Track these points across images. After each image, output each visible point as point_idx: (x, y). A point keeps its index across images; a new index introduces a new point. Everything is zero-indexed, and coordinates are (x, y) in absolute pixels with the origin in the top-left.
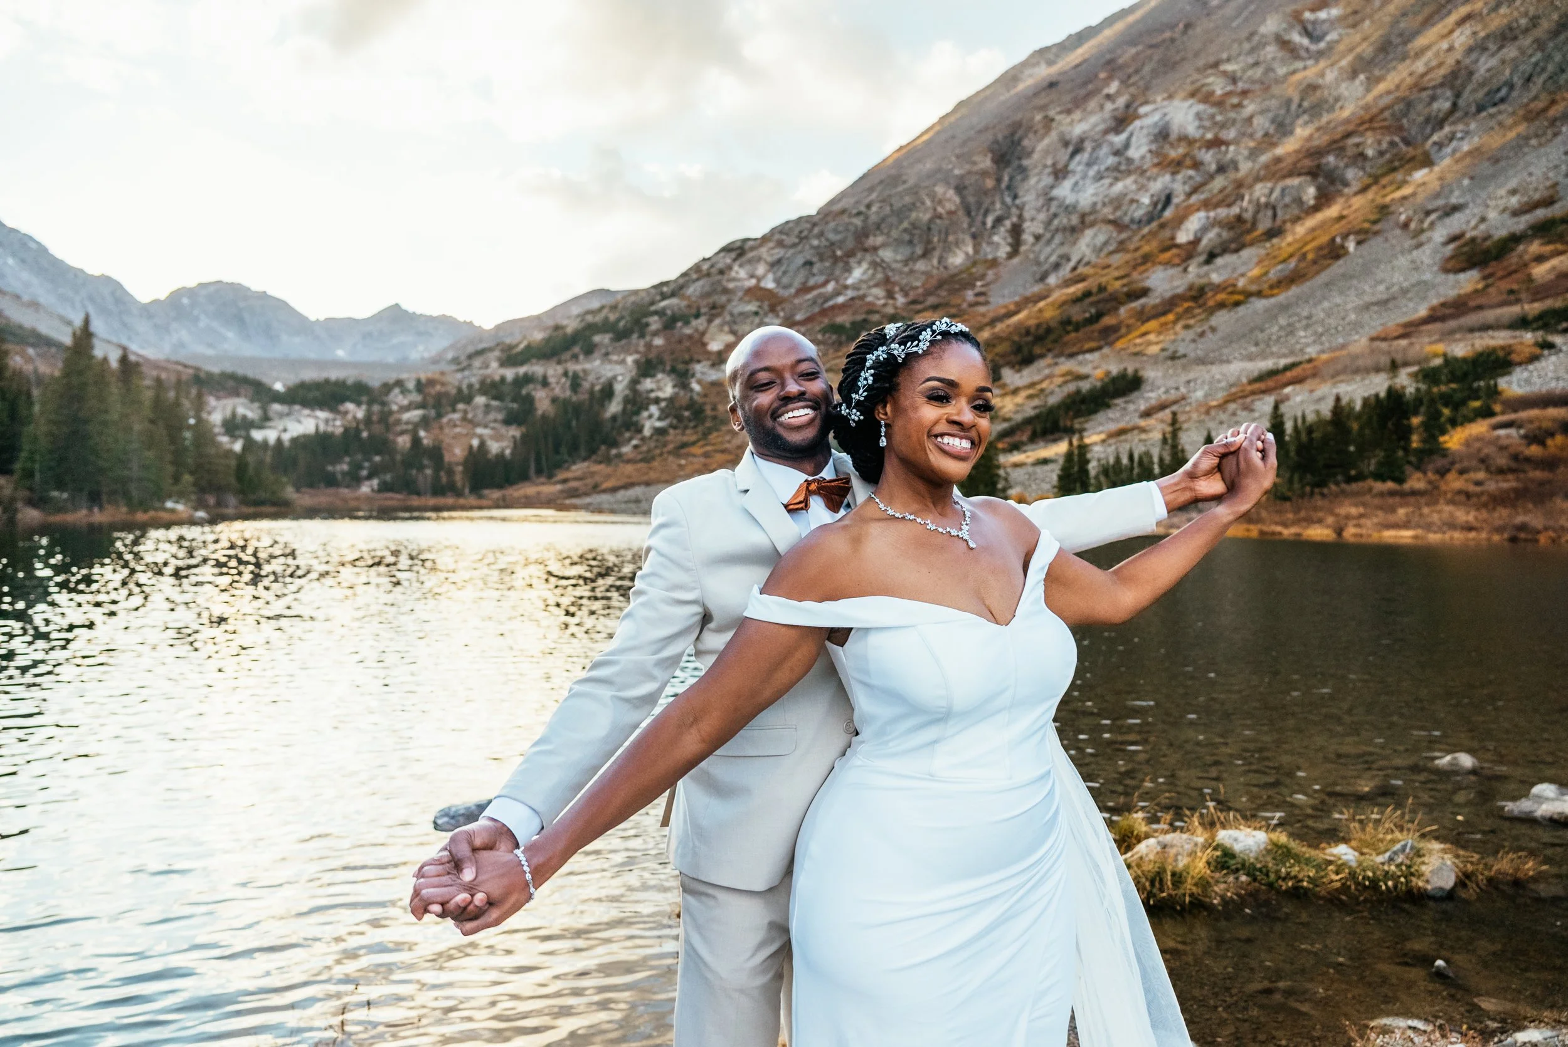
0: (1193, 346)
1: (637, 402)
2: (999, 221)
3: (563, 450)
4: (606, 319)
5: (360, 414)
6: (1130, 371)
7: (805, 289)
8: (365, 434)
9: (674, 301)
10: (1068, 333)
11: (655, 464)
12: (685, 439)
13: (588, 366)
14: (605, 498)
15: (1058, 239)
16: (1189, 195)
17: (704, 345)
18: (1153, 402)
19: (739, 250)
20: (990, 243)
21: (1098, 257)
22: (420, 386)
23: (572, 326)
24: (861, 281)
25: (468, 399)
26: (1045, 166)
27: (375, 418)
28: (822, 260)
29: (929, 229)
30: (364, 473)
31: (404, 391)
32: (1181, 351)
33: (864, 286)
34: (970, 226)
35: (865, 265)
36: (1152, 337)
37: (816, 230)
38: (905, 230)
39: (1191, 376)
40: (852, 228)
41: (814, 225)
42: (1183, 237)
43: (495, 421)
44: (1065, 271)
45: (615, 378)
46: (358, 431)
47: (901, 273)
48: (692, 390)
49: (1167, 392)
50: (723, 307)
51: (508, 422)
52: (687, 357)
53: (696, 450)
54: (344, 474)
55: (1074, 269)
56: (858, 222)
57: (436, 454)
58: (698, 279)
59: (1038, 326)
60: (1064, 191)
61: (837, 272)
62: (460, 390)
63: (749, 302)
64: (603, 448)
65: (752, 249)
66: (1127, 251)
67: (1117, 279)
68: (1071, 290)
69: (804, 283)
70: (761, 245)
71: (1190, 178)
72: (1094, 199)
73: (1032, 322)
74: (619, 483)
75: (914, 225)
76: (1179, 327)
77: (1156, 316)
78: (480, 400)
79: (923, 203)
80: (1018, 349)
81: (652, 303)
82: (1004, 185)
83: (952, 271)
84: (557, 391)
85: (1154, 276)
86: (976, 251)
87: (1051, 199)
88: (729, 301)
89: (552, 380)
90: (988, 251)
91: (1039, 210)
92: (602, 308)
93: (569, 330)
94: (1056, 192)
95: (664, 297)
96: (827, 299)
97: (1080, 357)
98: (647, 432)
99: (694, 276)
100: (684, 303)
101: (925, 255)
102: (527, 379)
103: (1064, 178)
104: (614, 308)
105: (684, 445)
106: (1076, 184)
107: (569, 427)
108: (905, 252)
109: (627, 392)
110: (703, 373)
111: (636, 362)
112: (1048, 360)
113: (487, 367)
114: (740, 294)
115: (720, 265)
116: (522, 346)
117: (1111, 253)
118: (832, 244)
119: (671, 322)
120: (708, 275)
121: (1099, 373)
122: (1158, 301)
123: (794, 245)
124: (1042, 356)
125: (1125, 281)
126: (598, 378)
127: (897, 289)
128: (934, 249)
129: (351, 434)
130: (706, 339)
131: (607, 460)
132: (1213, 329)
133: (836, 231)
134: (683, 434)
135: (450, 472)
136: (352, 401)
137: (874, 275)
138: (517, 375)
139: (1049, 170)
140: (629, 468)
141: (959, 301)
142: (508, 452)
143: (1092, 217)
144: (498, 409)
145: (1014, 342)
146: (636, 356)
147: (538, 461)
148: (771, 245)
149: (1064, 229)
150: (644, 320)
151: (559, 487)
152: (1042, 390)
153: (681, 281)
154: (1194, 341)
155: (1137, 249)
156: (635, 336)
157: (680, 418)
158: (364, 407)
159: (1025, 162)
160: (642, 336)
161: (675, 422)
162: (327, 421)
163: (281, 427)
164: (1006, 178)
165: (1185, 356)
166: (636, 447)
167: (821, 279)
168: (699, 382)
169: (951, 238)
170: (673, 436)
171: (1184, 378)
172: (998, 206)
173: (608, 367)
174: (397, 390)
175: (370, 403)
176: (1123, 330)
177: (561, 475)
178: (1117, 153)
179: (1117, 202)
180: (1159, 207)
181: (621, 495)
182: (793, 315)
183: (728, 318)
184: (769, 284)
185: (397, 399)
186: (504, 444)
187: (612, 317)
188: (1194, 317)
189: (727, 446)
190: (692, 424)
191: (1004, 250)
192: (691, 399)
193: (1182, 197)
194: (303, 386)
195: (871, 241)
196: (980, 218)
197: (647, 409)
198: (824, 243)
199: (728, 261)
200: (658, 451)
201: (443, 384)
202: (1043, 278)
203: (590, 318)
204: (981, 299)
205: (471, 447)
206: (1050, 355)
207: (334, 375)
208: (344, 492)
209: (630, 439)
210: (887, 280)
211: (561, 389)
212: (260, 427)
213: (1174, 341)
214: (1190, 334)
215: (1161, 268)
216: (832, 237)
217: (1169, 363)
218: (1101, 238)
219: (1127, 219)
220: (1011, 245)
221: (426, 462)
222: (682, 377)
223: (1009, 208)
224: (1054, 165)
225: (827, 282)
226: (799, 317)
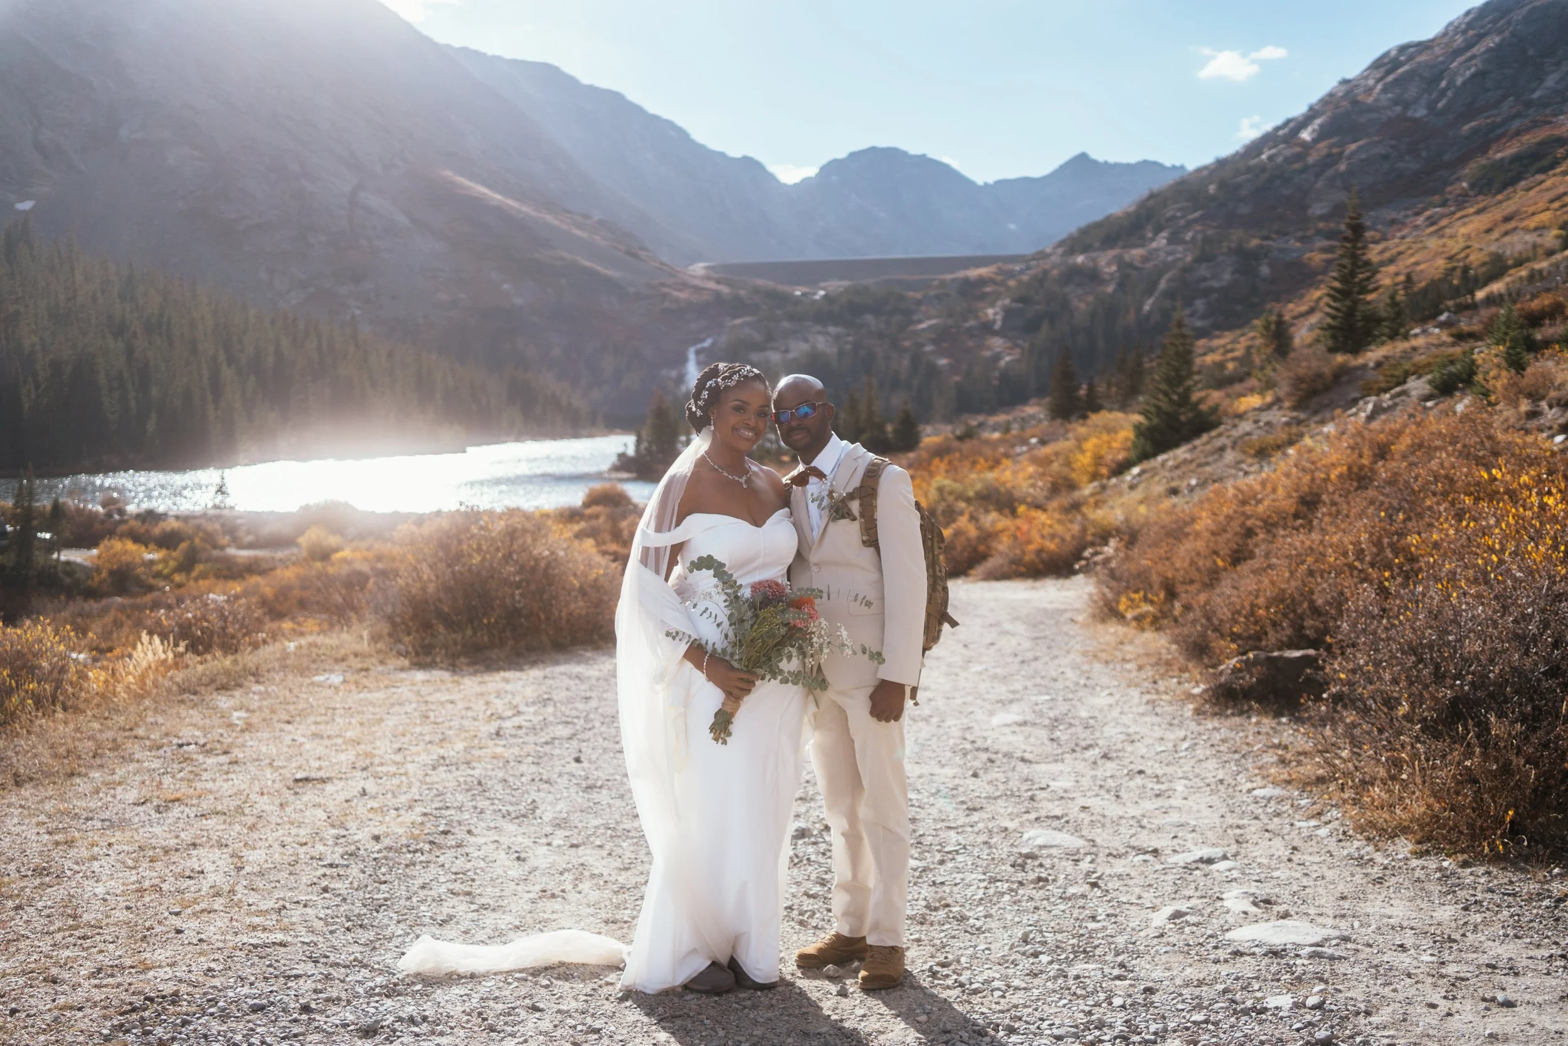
225: (1504, 97)
226: (1447, 157)
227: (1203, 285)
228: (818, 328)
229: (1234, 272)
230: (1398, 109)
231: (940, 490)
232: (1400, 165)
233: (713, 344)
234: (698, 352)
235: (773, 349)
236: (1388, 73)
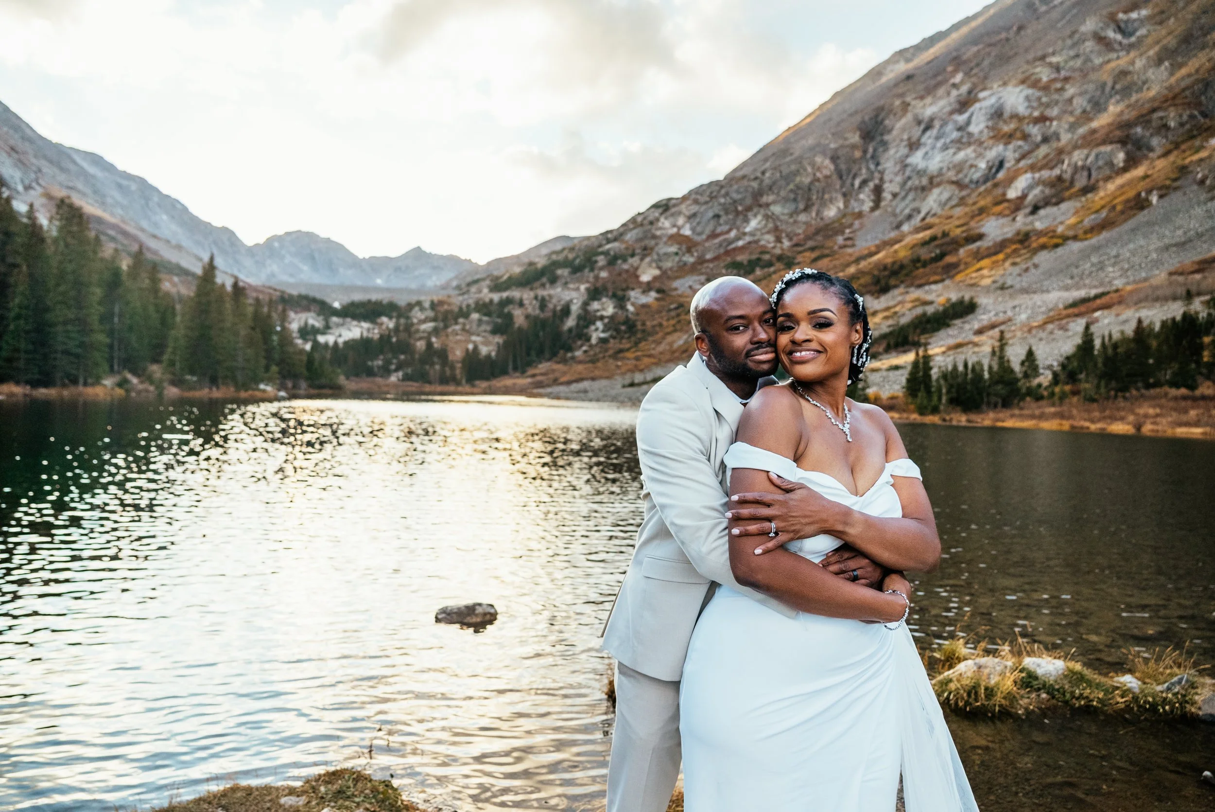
0: (1019, 279)
1: (587, 319)
2: (864, 183)
3: (533, 353)
4: (566, 257)
5: (391, 325)
6: (967, 298)
7: (713, 235)
8: (394, 340)
9: (616, 245)
10: (917, 268)
11: (599, 364)
12: (622, 346)
13: (552, 292)
14: (562, 388)
15: (910, 197)
16: (1018, 161)
17: (637, 277)
18: (985, 323)
19: (665, 207)
20: (858, 200)
21: (943, 209)
22: (433, 306)
23: (541, 262)
24: (756, 229)
25: (466, 315)
26: (902, 140)
27: (401, 328)
28: (727, 213)
29: (810, 189)
30: (393, 367)
31: (422, 309)
32: (1009, 282)
33: (759, 233)
34: (842, 187)
35: (759, 217)
36: (985, 272)
37: (723, 192)
38: (791, 191)
39: (1016, 302)
40: (750, 190)
41: (722, 187)
42: (1012, 193)
43: (485, 331)
44: (916, 221)
45: (571, 301)
46: (389, 337)
47: (787, 223)
48: (627, 310)
49: (996, 314)
50: (652, 249)
51: (494, 332)
52: (624, 286)
53: (629, 355)
54: (379, 367)
55: (923, 219)
56: (755, 184)
57: (443, 354)
58: (634, 228)
59: (894, 263)
60: (917, 159)
61: (738, 223)
62: (461, 308)
63: (672, 245)
64: (562, 352)
65: (674, 206)
66: (966, 205)
67: (958, 226)
68: (921, 235)
69: (713, 231)
70: (681, 203)
71: (1020, 147)
72: (941, 165)
73: (889, 260)
74: (573, 378)
75: (798, 187)
76: (1007, 264)
77: (989, 256)
78: (475, 316)
79: (805, 170)
80: (877, 281)
81: (600, 246)
82: (869, 155)
83: (828, 222)
84: (530, 310)
85: (988, 225)
86: (846, 206)
87: (906, 166)
88: (657, 244)
89: (526, 302)
90: (855, 206)
91: (896, 174)
92: (564, 249)
93: (539, 266)
94: (910, 160)
95: (609, 241)
96: (731, 242)
97: (927, 288)
98: (594, 341)
99: (631, 226)
100: (623, 246)
101: (807, 209)
102: (509, 301)
103: (917, 149)
104: (572, 249)
105: (621, 351)
106: (926, 153)
107: (537, 336)
108: (791, 207)
109: (580, 311)
110: (636, 298)
111: (587, 289)
112: (901, 289)
113: (480, 291)
114: (665, 239)
115: (651, 218)
116: (505, 277)
117: (953, 207)
118: (735, 202)
119: (613, 260)
120: (642, 225)
121: (942, 300)
122: (991, 244)
123: (706, 203)
124: (896, 287)
125: (964, 228)
126: (559, 301)
127: (784, 235)
128: (813, 204)
129: (384, 339)
130: (639, 272)
131: (564, 361)
132: (1036, 266)
133: (738, 192)
134: (620, 343)
135: (453, 368)
136: (387, 316)
137: (766, 225)
138: (501, 297)
139: (905, 143)
140: (580, 367)
141: (831, 244)
142: (493, 354)
143: (938, 179)
144: (488, 323)
145: (874, 276)
146: (587, 285)
147: (515, 361)
148: (689, 202)
149: (916, 189)
150: (594, 259)
151: (529, 380)
152: (896, 313)
153: (622, 230)
154: (1020, 275)
155: (974, 204)
156: (587, 270)
157: (617, 331)
158: (394, 320)
159: (886, 137)
160: (592, 270)
161: (614, 333)
162: (368, 330)
163: (337, 334)
164: (871, 150)
165: (1011, 287)
166: (585, 352)
167: (725, 228)
168: (633, 304)
169: (827, 196)
170: (613, 344)
171: (1011, 303)
172: (864, 171)
173: (567, 293)
174: (417, 309)
175: (399, 317)
176: (962, 267)
177: (531, 371)
178: (960, 129)
179: (959, 167)
180: (994, 170)
181: (575, 387)
182: (703, 255)
183: (655, 257)
184: (687, 232)
185: (417, 315)
186: (491, 348)
187: (571, 256)
188: (1020, 256)
189: (653, 352)
190: (627, 335)
191: (868, 205)
192: (627, 317)
193: (1013, 162)
194: (353, 304)
195: (765, 199)
196: (849, 182)
197: (594, 324)
198: (729, 200)
199: (657, 214)
200: (601, 355)
201: (449, 304)
202: (898, 226)
203: (554, 257)
204: (849, 243)
205: (467, 350)
206: (903, 286)
207: (374, 297)
208: (379, 380)
209: (582, 346)
210: (776, 229)
211: (532, 309)
212: (323, 333)
213: (1003, 275)
214: (1017, 270)
215: (993, 218)
216: (736, 196)
217: (999, 292)
218: (945, 196)
219: (967, 180)
220: (874, 201)
221: (436, 360)
222: (621, 301)
223: (872, 173)
224: (909, 139)
225: (730, 230)
226: (708, 256)
227: (599, 314)
228: (355, 323)
229: (615, 307)
232: (685, 259)
235: (330, 334)
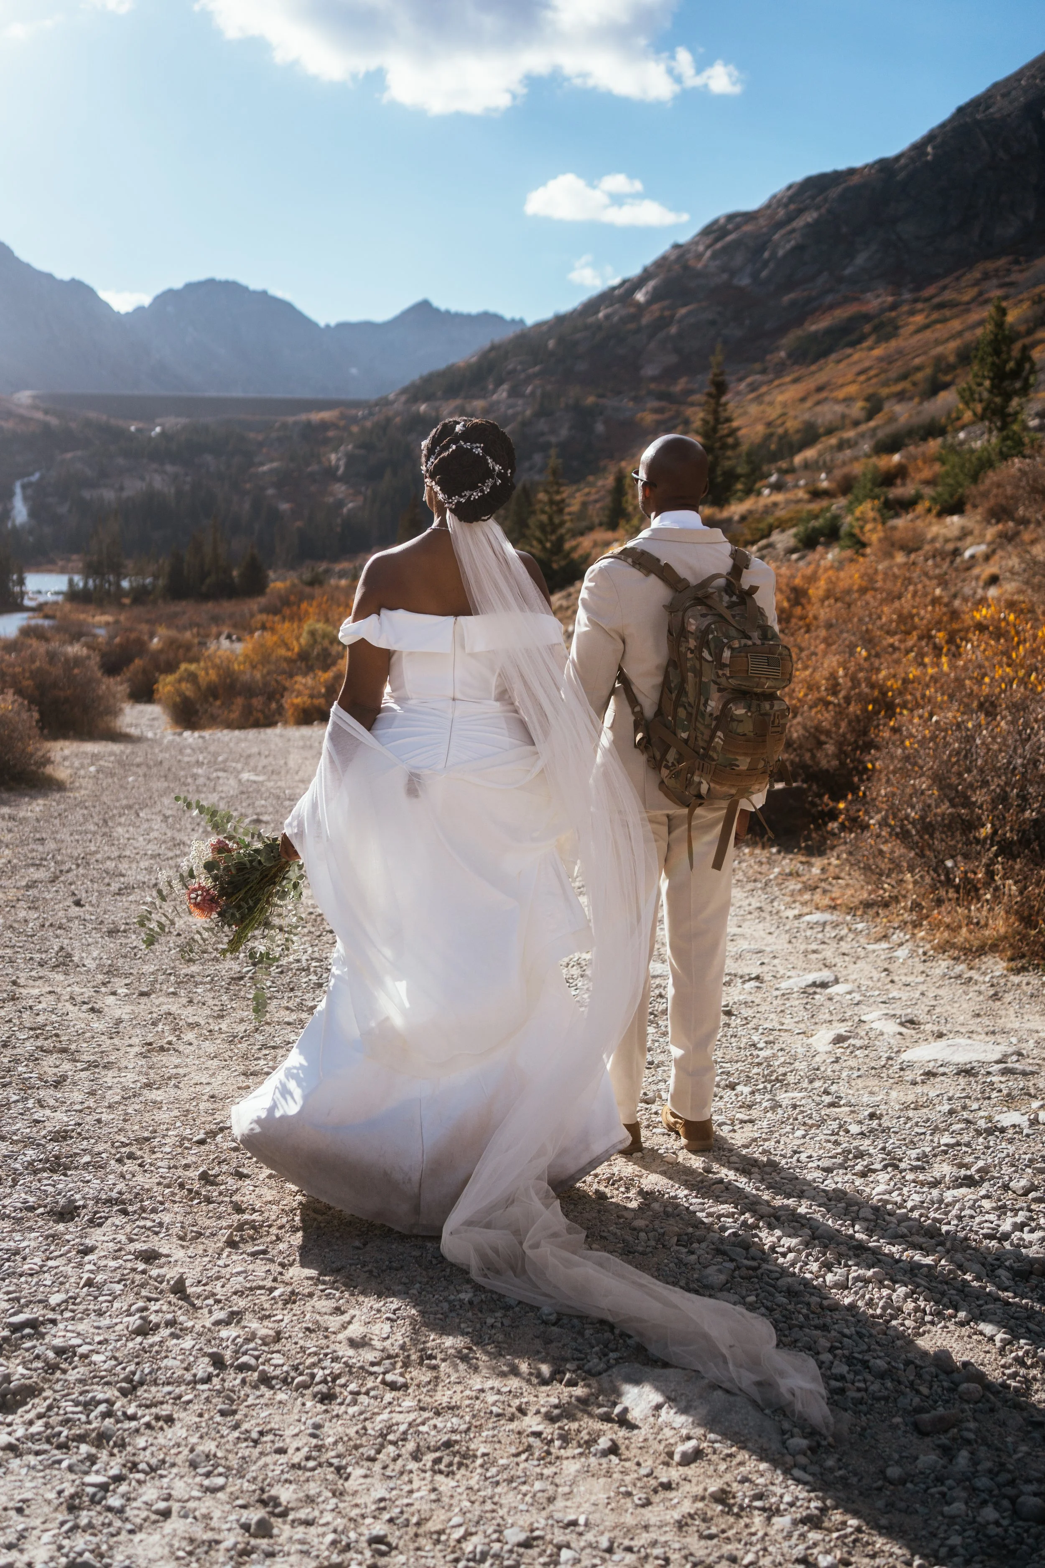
19: (720, 232)
58: (658, 276)
115: (692, 255)
120: (672, 267)
225: (820, 272)
229: (571, 428)
230: (725, 276)
231: (312, 633)
232: (726, 332)
233: (42, 478)
234: (24, 487)
236: (717, 240)
